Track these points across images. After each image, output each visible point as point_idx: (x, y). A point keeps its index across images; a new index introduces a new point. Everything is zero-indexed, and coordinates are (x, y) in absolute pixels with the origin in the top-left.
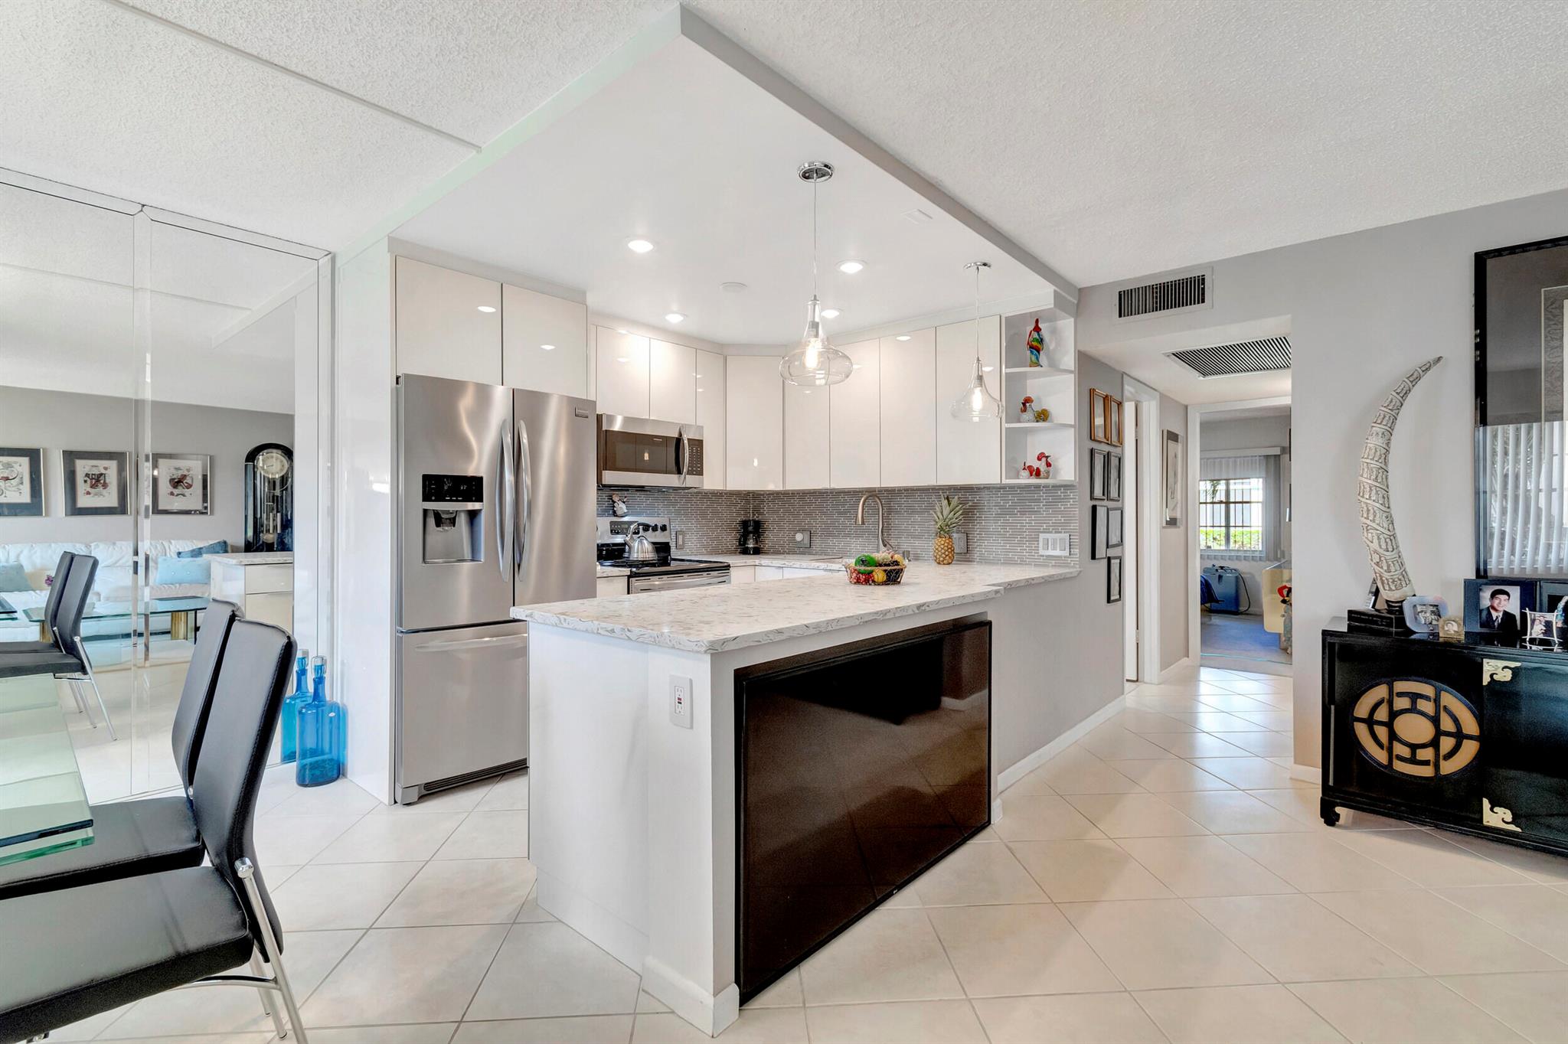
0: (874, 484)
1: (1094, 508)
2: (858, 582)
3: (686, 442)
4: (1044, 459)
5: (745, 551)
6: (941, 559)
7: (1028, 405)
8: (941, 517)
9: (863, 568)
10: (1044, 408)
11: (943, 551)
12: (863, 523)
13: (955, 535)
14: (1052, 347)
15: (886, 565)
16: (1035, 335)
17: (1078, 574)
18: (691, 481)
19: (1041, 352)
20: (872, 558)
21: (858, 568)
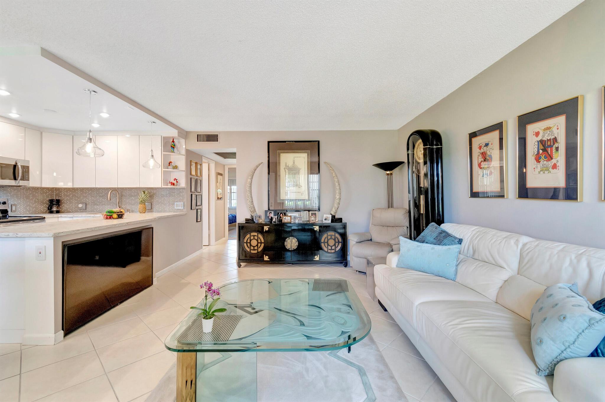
0: (115, 186)
1: (192, 195)
2: (107, 218)
3: (20, 166)
4: (176, 180)
5: (51, 212)
6: (141, 211)
7: (170, 164)
8: (141, 198)
9: (109, 214)
10: (176, 165)
11: (142, 209)
12: (110, 200)
13: (146, 204)
14: (179, 147)
15: (117, 213)
16: (173, 143)
17: (186, 214)
18: (22, 183)
19: (175, 149)
20: (112, 211)
21: (107, 214)
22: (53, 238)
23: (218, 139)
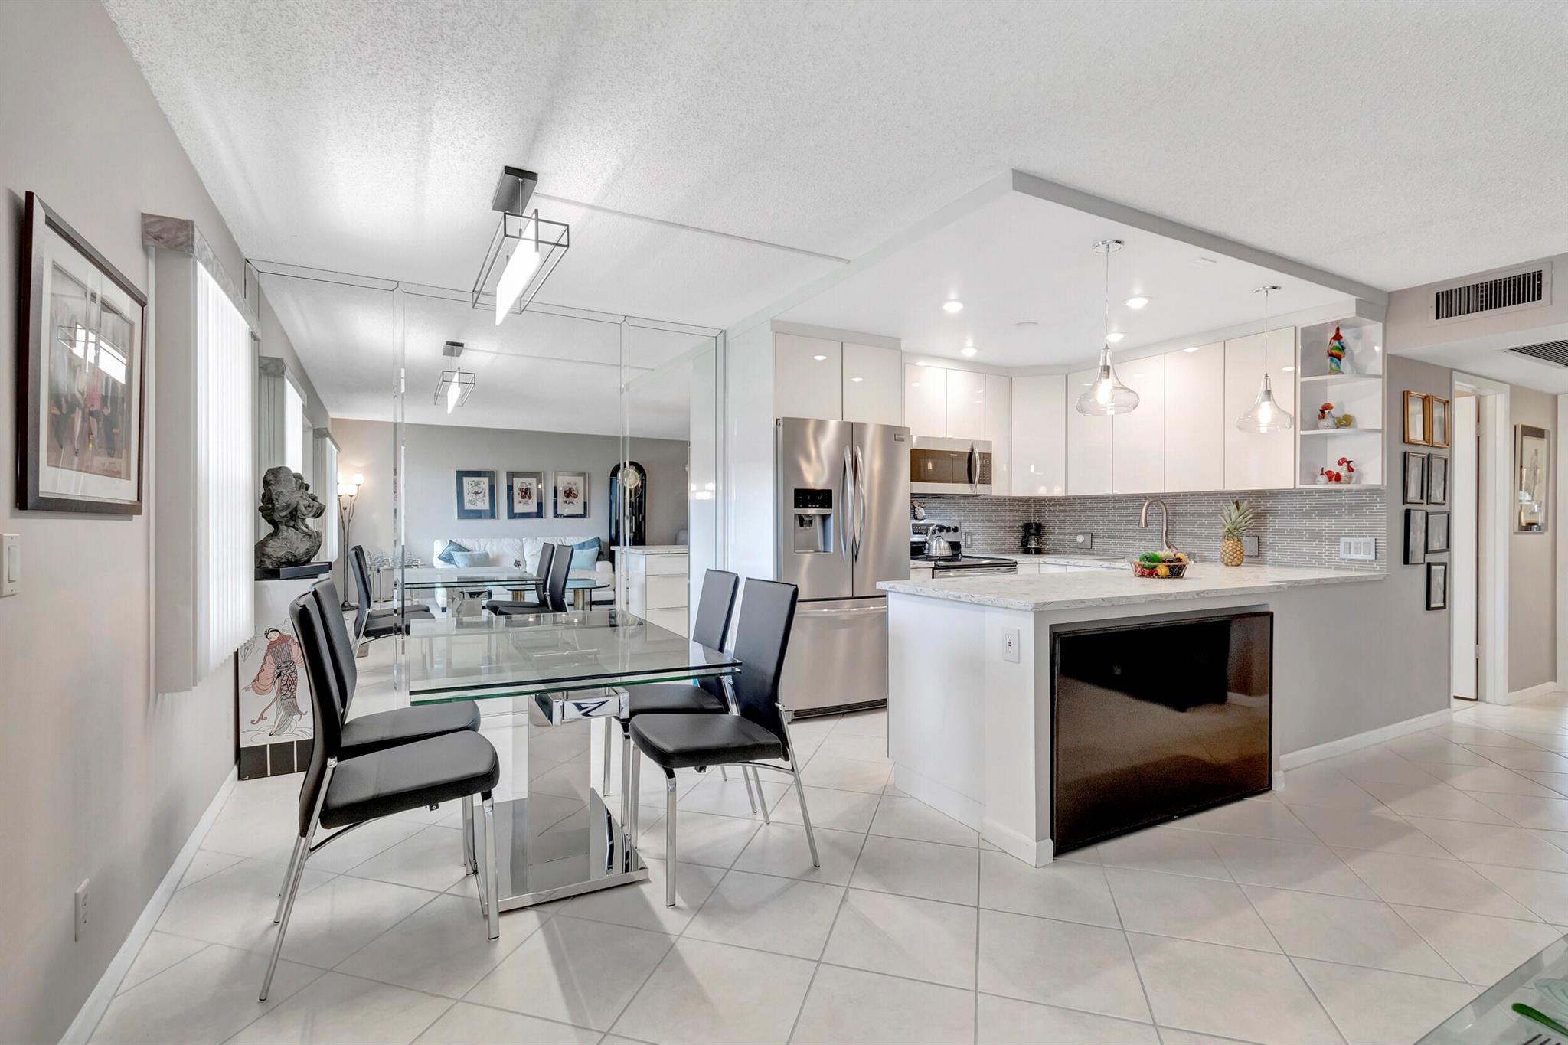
0: (1158, 489)
1: (1408, 513)
2: (1142, 575)
3: (977, 455)
4: (1345, 464)
5: (1027, 551)
6: (1229, 560)
7: (1326, 412)
8: (1229, 520)
9: (1147, 564)
10: (1347, 413)
11: (1231, 553)
12: (1146, 526)
13: (1244, 538)
14: (1357, 352)
15: (1169, 561)
16: (1336, 343)
17: (1384, 579)
18: (980, 489)
19: (1343, 360)
20: (1156, 556)
21: (1143, 563)
22: (1032, 614)
23: (1540, 290)
